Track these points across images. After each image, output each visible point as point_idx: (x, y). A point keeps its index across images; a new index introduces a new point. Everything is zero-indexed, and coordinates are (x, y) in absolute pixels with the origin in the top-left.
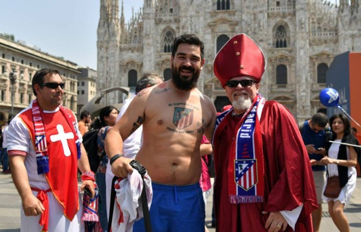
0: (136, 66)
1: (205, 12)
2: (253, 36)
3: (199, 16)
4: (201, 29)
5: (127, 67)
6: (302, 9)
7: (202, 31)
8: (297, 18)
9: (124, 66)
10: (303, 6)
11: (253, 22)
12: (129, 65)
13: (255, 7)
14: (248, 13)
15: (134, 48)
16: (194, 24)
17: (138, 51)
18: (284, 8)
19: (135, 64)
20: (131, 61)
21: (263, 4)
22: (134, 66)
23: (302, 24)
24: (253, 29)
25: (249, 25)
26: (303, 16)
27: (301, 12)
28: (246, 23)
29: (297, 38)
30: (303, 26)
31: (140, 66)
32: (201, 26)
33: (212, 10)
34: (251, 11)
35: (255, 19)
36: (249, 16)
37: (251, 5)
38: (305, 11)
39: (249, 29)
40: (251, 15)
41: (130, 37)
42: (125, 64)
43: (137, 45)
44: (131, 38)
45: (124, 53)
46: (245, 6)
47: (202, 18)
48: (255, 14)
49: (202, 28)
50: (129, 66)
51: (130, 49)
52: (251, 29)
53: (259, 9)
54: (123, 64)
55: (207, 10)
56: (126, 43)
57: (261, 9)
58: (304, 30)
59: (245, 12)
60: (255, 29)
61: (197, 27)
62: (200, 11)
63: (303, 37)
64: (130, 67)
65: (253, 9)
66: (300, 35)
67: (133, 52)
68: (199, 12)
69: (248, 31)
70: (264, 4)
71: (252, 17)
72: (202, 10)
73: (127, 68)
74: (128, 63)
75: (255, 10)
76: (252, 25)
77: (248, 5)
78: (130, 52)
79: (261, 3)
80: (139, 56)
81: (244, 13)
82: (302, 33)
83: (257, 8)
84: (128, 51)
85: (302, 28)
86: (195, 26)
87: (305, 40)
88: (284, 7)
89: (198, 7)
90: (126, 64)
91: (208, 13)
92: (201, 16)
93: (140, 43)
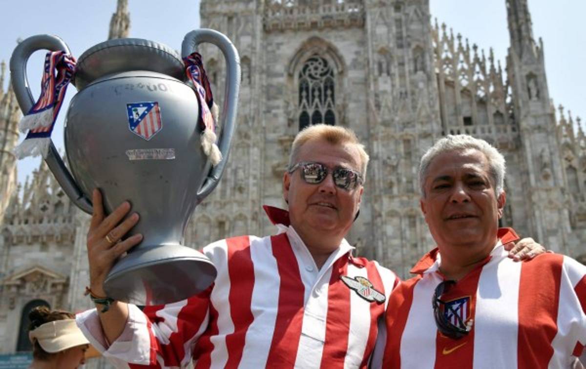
0: (49, 289)
1: (267, 141)
2: (405, 198)
3: (248, 146)
4: (251, 181)
5: (22, 291)
6: (539, 128)
7: (254, 185)
8: (529, 154)
9: (9, 286)
10: (541, 122)
11: (403, 161)
12: (28, 286)
13: (406, 124)
14: (388, 137)
15: (50, 236)
16: (233, 167)
17: (60, 243)
18: (486, 130)
19: (46, 283)
20: (36, 273)
21: (428, 117)
22: (44, 289)
23: (545, 165)
24: (404, 180)
25: (394, 168)
26: (545, 146)
27: (538, 136)
28: (385, 163)
29: (534, 204)
30: (548, 170)
31: (60, 288)
32: (252, 172)
33: (285, 135)
34: (398, 135)
35: (408, 154)
36: (392, 146)
37: (397, 119)
38: (548, 133)
39: (393, 178)
40: (397, 143)
41: (41, 206)
42: (15, 280)
43: (58, 227)
44: (44, 209)
45: (17, 250)
46: (379, 120)
47: (255, 152)
48: (407, 142)
49: (255, 177)
50: (28, 289)
51: (35, 238)
52: (399, 181)
53: (419, 128)
54: (7, 283)
55: (272, 136)
56: (26, 222)
57: (427, 128)
58: (551, 182)
59: (381, 135)
60: (410, 182)
61: (241, 174)
62: (251, 133)
63: (550, 202)
64: (30, 293)
65: (402, 130)
66: (544, 195)
67: (44, 246)
68: (247, 136)
69: (391, 185)
70: (433, 116)
71: (402, 149)
72: (256, 132)
73: (19, 294)
74: (23, 280)
75: (408, 131)
76: (401, 170)
77: (387, 117)
78: (37, 247)
79: (423, 113)
80: (62, 259)
81: (377, 139)
82: (548, 190)
83: (414, 126)
84: (30, 244)
85: (546, 177)
86: (235, 172)
87: (560, 211)
88: (486, 127)
89: (246, 122)
90: (18, 282)
91: (272, 142)
92: (254, 145)
93: (70, 221)
